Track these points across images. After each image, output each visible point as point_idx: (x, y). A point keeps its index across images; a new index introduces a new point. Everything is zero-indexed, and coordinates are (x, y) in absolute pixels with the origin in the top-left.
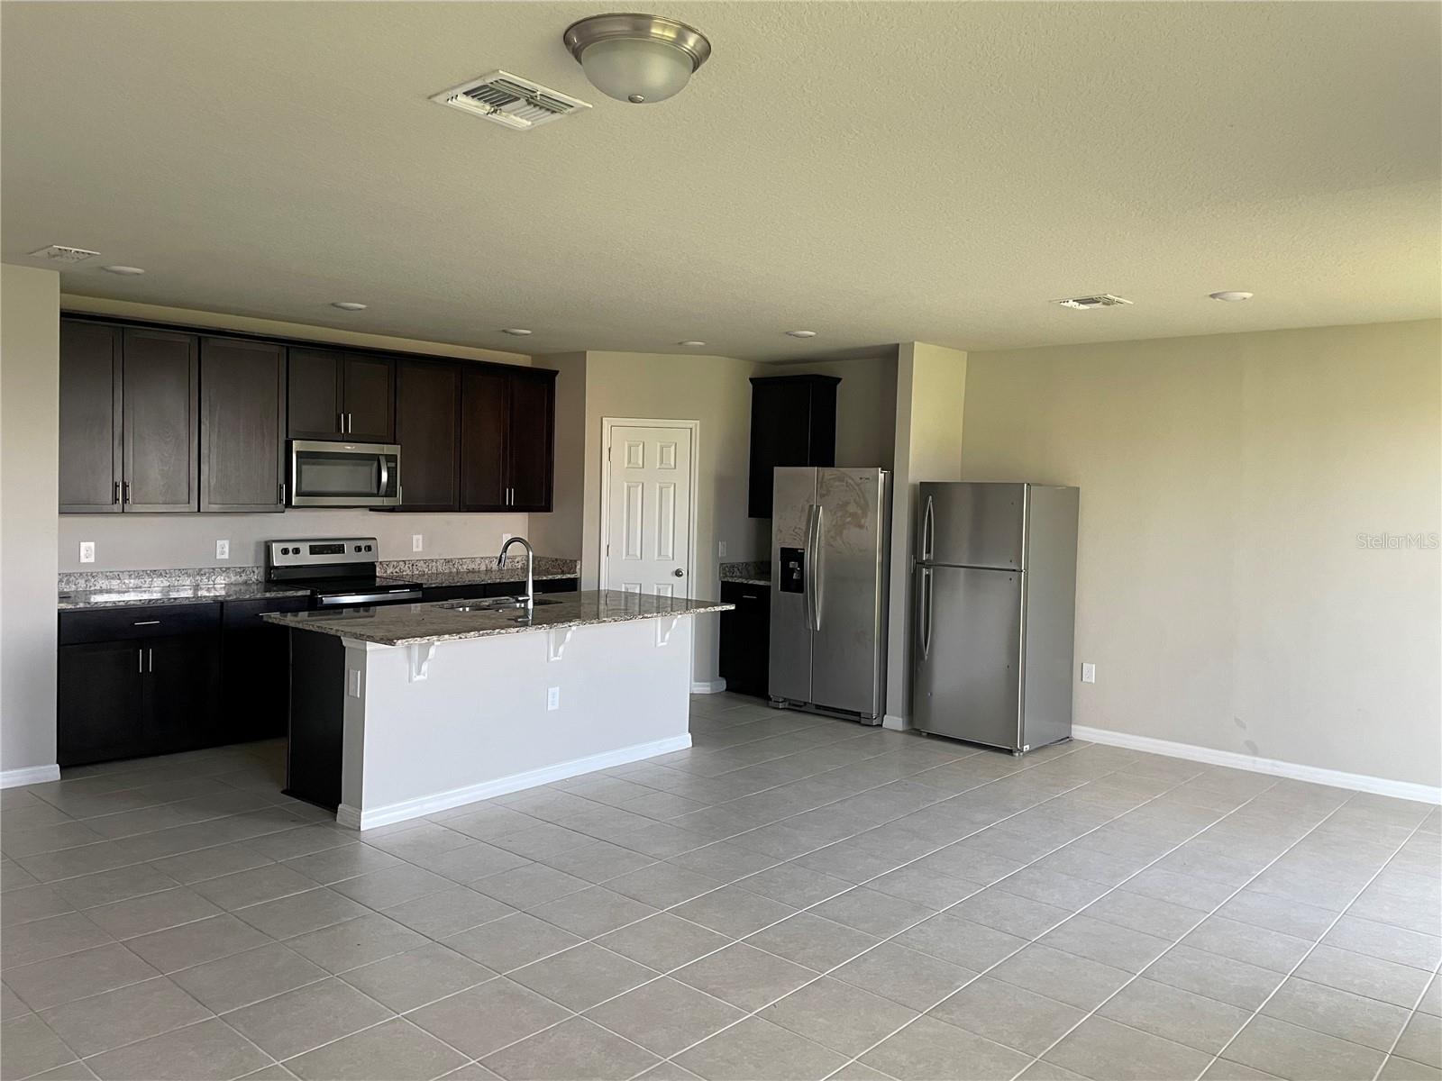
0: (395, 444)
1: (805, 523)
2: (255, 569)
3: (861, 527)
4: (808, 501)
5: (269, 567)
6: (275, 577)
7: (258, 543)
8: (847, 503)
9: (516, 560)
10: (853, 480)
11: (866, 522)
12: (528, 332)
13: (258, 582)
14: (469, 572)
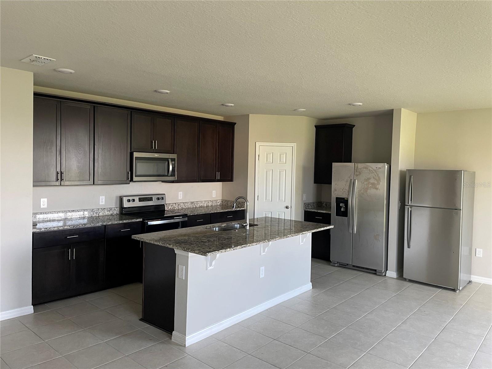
0: (174, 154)
1: (348, 187)
2: (116, 209)
3: (377, 189)
4: (349, 178)
5: (122, 208)
6: (124, 212)
7: (117, 197)
8: (369, 179)
9: (218, 202)
10: (372, 168)
11: (379, 187)
12: (233, 105)
13: (117, 214)
14: (200, 207)
